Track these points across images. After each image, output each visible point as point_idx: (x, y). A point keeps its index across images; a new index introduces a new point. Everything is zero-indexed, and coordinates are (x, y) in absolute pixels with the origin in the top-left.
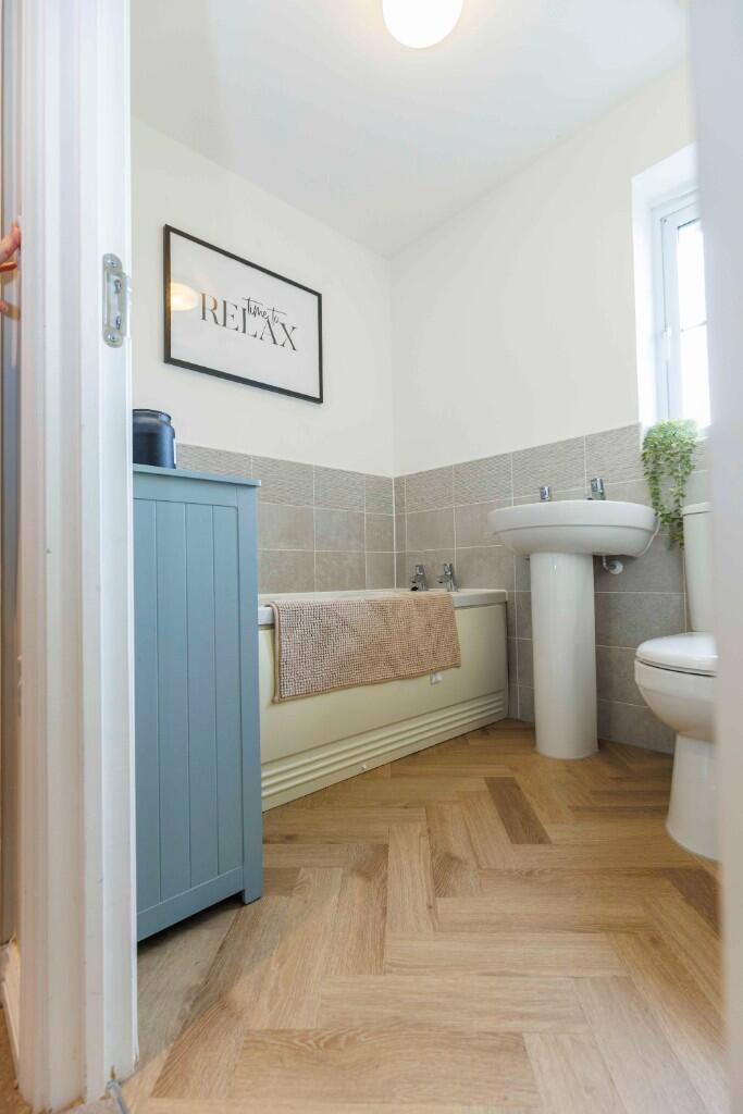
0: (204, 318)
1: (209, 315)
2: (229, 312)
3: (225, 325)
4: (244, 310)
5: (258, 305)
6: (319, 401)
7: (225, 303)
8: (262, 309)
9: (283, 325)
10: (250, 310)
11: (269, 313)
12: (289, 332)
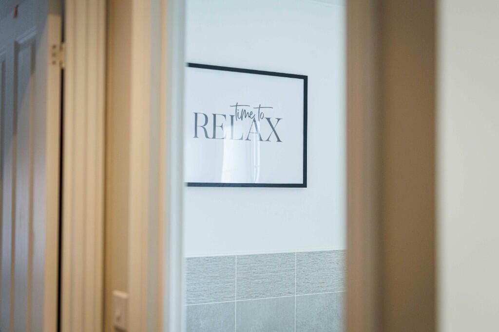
0: (196, 136)
1: (200, 131)
2: (218, 124)
3: (214, 137)
4: (232, 117)
5: (244, 108)
6: (304, 185)
7: (215, 115)
8: (248, 110)
9: (268, 119)
10: (237, 114)
11: (255, 112)
12: (274, 124)
